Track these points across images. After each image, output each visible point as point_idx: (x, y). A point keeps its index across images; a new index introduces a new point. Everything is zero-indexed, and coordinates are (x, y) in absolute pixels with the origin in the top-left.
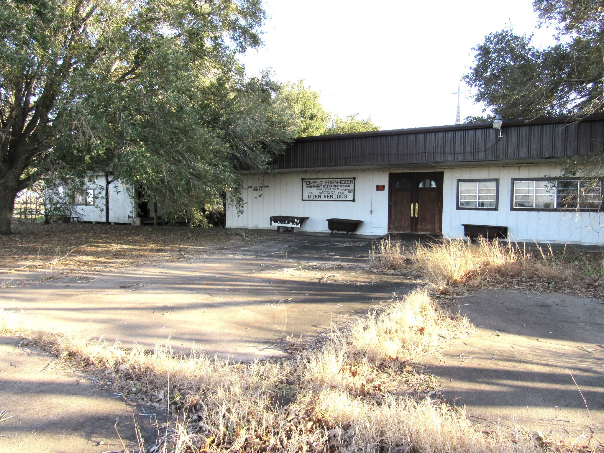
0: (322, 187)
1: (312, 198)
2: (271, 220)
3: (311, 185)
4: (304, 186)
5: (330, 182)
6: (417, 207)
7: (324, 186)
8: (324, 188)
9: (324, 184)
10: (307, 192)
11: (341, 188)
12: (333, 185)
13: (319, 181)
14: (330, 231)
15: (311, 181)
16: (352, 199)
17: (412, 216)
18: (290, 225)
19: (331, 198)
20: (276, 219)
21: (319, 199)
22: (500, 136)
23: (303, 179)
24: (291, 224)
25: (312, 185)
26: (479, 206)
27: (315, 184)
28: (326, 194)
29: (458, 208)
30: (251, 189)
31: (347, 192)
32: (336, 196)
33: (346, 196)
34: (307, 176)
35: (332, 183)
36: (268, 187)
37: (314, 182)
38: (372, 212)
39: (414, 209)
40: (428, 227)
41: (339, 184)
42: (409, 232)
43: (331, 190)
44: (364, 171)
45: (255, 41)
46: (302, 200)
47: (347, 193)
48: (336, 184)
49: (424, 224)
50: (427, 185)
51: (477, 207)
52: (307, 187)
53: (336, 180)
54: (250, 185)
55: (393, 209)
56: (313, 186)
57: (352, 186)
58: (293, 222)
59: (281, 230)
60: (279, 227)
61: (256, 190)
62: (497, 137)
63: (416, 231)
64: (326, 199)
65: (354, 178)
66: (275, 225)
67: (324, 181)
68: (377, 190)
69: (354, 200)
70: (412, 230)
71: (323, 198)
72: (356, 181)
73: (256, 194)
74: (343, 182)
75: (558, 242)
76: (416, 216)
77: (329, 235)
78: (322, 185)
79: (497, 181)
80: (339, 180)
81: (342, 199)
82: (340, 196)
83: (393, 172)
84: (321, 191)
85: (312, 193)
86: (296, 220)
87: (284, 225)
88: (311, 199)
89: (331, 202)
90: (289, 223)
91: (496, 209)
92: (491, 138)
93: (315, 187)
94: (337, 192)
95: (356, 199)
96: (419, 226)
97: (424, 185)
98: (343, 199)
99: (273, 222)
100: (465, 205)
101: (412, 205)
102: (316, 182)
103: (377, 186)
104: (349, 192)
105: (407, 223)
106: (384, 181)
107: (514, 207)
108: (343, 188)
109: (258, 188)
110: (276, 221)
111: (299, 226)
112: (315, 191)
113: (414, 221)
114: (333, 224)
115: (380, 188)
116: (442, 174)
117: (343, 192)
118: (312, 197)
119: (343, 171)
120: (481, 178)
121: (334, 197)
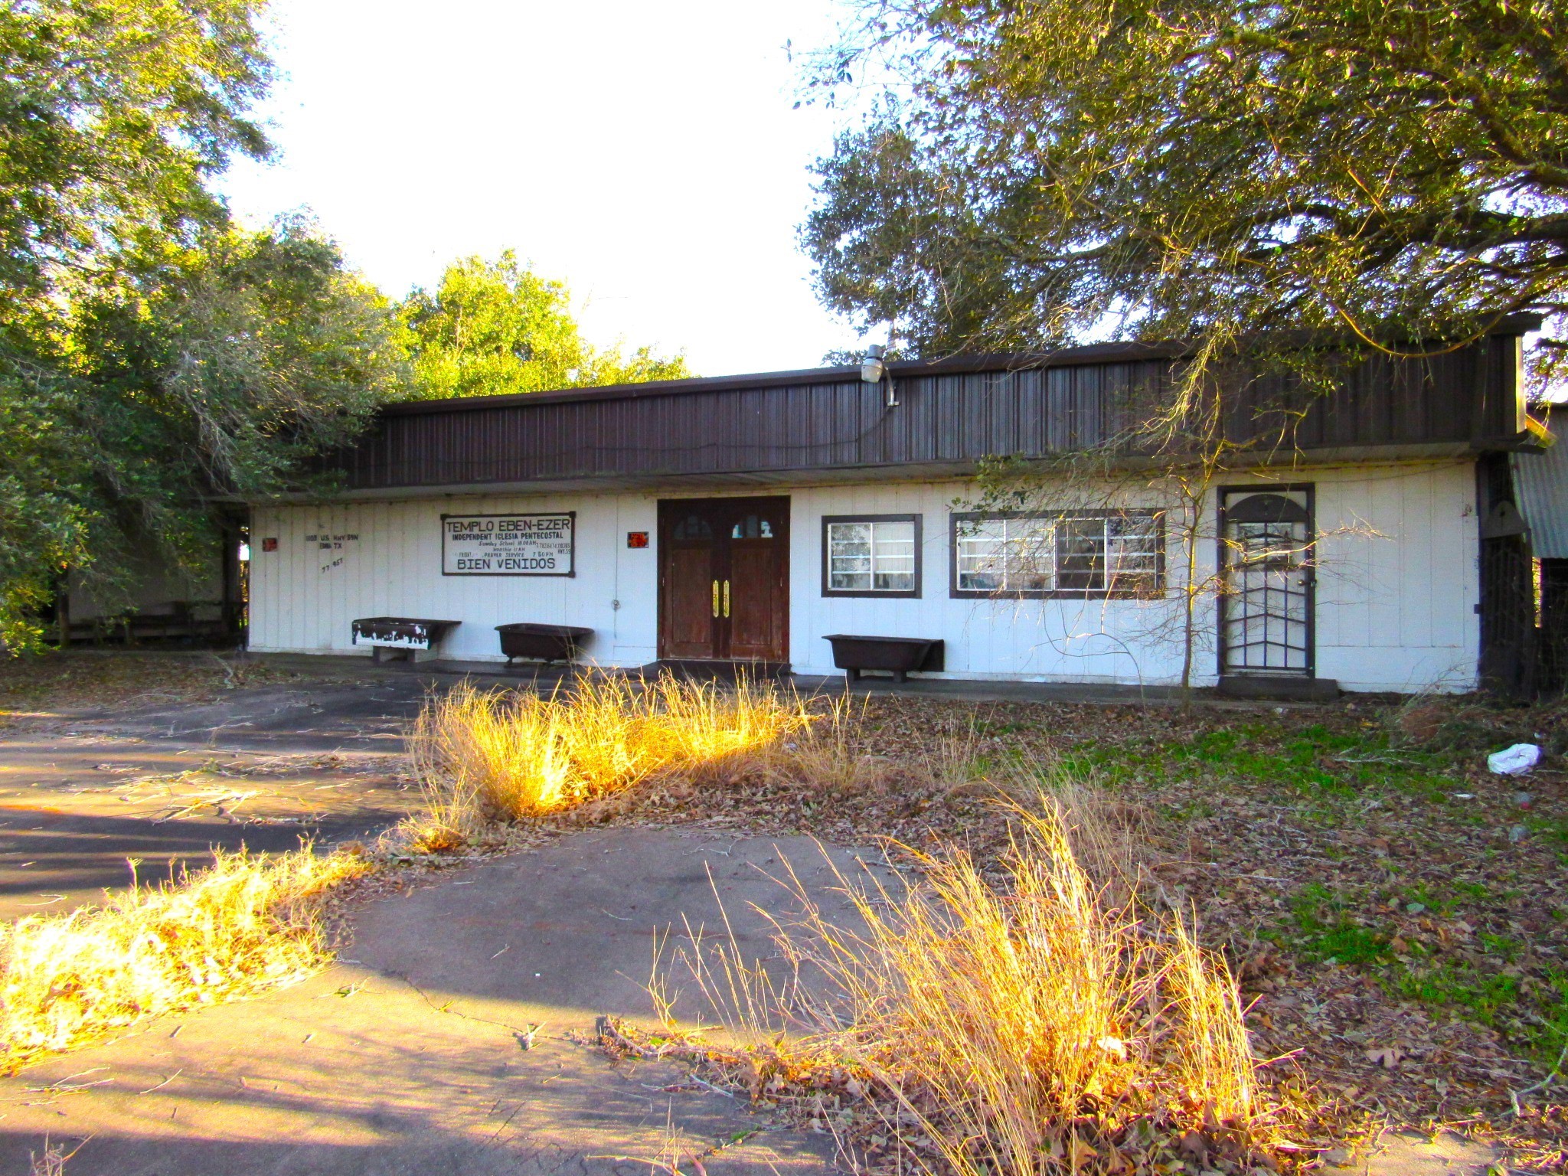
0: (493, 540)
1: (470, 569)
2: (355, 629)
3: (465, 532)
4: (449, 536)
5: (514, 525)
6: (726, 591)
7: (498, 537)
8: (498, 542)
9: (496, 531)
10: (456, 549)
11: (539, 541)
12: (519, 533)
13: (484, 521)
14: (505, 659)
15: (466, 521)
16: (566, 569)
17: (716, 615)
18: (404, 643)
19: (513, 569)
20: (365, 627)
21: (486, 570)
22: (891, 403)
23: (444, 517)
24: (406, 639)
25: (467, 532)
26: (876, 585)
27: (476, 531)
28: (504, 557)
29: (826, 593)
30: (313, 545)
31: (555, 551)
32: (528, 564)
33: (552, 561)
34: (454, 509)
35: (516, 527)
36: (355, 537)
37: (471, 526)
38: (616, 605)
39: (721, 595)
40: (755, 643)
41: (535, 529)
42: (709, 658)
43: (515, 545)
44: (596, 494)
45: (254, 142)
46: (444, 574)
47: (556, 555)
48: (528, 531)
49: (745, 636)
50: (752, 534)
51: (872, 588)
52: (456, 538)
53: (527, 519)
54: (311, 533)
55: (668, 598)
56: (469, 536)
57: (566, 533)
58: (411, 634)
59: (383, 658)
60: (377, 649)
61: (327, 546)
62: (885, 404)
63: (727, 656)
64: (503, 570)
65: (573, 515)
66: (367, 644)
67: (496, 520)
68: (630, 545)
69: (572, 574)
70: (716, 654)
71: (494, 568)
72: (577, 520)
73: (326, 557)
74: (545, 524)
75: (1063, 679)
76: (727, 615)
77: (500, 669)
78: (494, 533)
79: (916, 519)
80: (534, 520)
81: (541, 570)
82: (538, 564)
83: (667, 496)
84: (490, 549)
85: (467, 555)
86: (418, 630)
87: (387, 644)
88: (466, 571)
89: (516, 578)
90: (400, 636)
91: (916, 594)
92: (871, 405)
93: (476, 537)
94: (530, 551)
95: (577, 569)
96: (733, 641)
97: (743, 531)
98: (546, 571)
99: (359, 636)
100: (845, 583)
101: (716, 585)
102: (478, 524)
103: (631, 536)
104: (560, 552)
105: (706, 634)
106: (646, 520)
107: (959, 588)
108: (544, 541)
109: (331, 542)
110: (367, 633)
111: (425, 645)
112: (475, 549)
113: (721, 630)
114: (515, 637)
115: (637, 540)
116: (785, 502)
117: (545, 551)
118: (468, 564)
119: (544, 495)
120: (880, 512)
121: (522, 564)
